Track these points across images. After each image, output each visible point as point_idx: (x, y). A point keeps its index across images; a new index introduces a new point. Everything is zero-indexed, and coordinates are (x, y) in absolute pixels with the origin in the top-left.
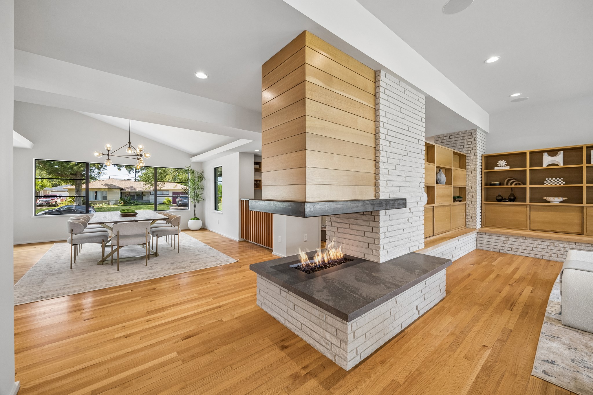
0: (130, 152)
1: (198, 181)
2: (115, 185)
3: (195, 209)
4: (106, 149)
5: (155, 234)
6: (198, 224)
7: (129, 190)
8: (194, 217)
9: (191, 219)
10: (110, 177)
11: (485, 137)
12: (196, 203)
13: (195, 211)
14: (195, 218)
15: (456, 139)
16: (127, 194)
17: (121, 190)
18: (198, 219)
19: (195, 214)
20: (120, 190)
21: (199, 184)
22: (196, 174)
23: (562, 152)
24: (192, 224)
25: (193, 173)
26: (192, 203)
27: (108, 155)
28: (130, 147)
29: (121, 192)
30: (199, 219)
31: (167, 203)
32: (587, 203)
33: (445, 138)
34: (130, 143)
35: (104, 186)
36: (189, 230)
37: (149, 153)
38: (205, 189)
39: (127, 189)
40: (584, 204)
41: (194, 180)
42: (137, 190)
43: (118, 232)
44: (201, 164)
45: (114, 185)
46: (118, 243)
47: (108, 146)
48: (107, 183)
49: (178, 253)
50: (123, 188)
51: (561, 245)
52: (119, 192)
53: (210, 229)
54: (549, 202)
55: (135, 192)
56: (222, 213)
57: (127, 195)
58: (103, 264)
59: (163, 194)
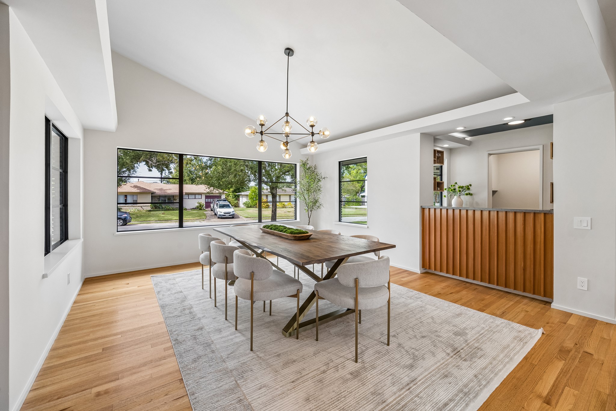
2: (146, 188)
4: (259, 123)
17: (152, 193)
27: (261, 133)
29: (152, 196)
34: (287, 114)
39: (158, 193)
44: (312, 156)
47: (262, 118)
48: (136, 186)
50: (154, 191)
52: (149, 195)
56: (368, 227)
57: (158, 198)
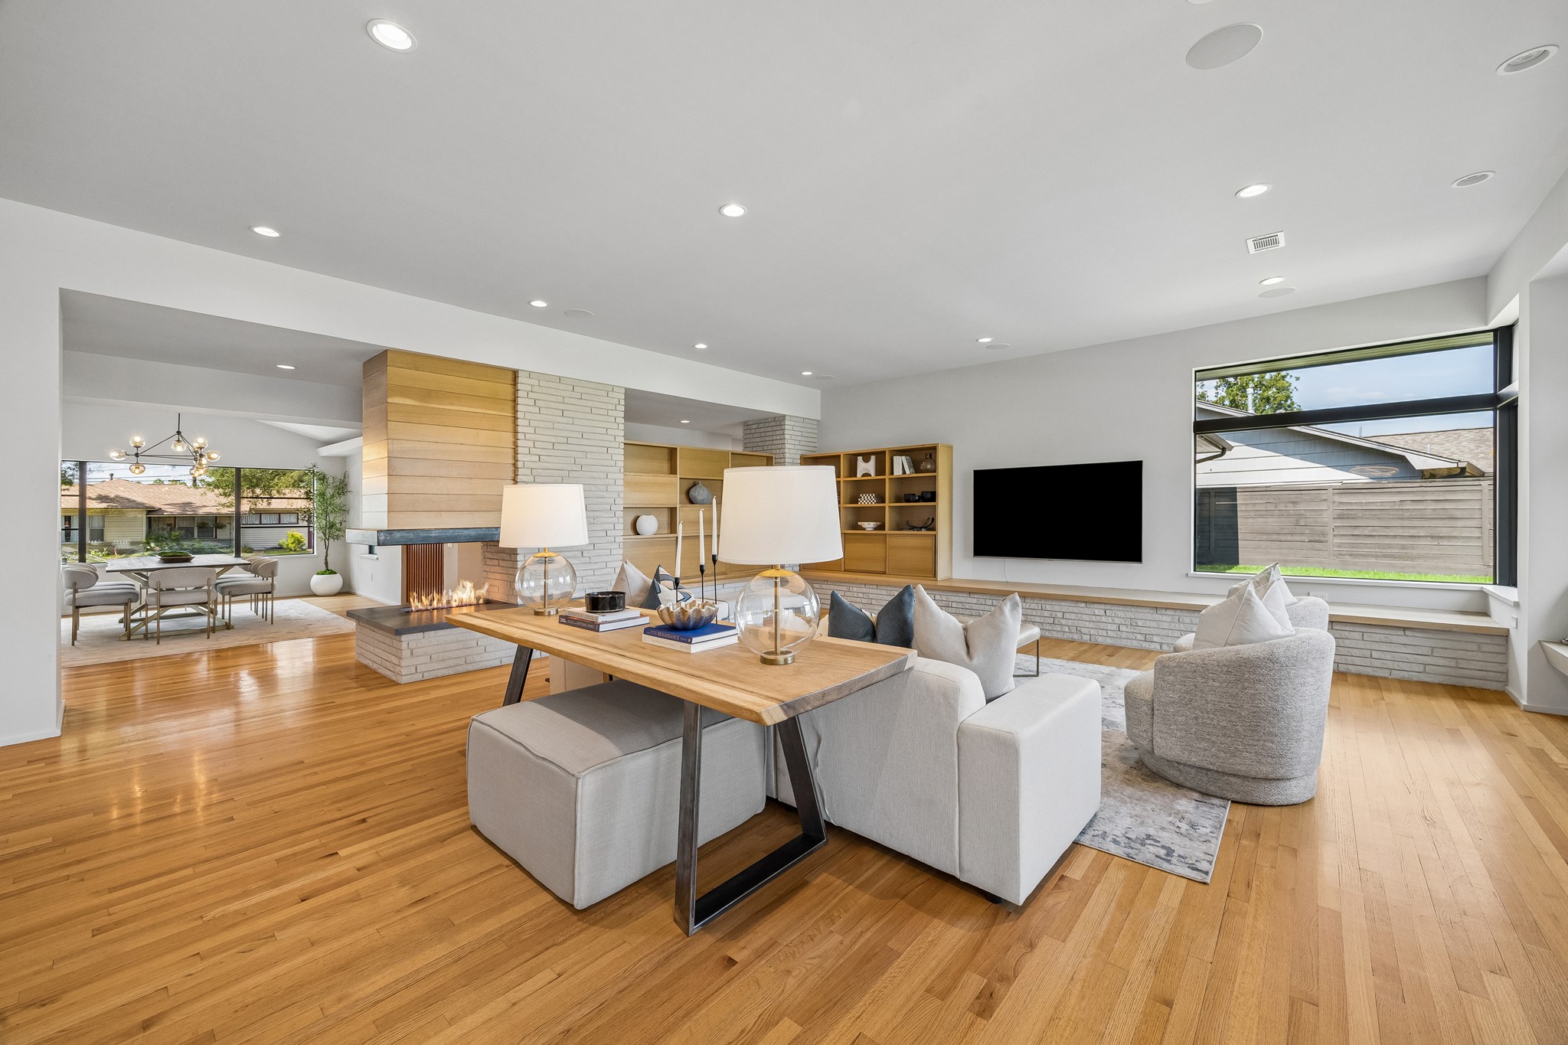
0: (179, 449)
1: (332, 496)
2: (129, 497)
3: (327, 553)
4: (132, 445)
5: (227, 590)
6: (335, 582)
7: (176, 511)
8: (324, 569)
9: (318, 574)
10: (112, 475)
11: (815, 427)
12: (328, 540)
13: (326, 556)
14: (325, 572)
15: (765, 430)
16: (169, 523)
17: (149, 512)
18: (333, 572)
19: (326, 564)
20: (145, 513)
21: (338, 501)
22: (330, 481)
23: (873, 458)
24: (318, 582)
25: (323, 478)
26: (320, 540)
27: (137, 455)
28: (181, 439)
29: (149, 520)
30: (336, 573)
31: (292, 546)
32: (890, 530)
33: (754, 427)
34: (179, 433)
35: (94, 501)
36: (315, 595)
37: (216, 453)
38: (352, 512)
39: (169, 510)
40: (887, 531)
41: (322, 495)
42: (201, 511)
43: (159, 583)
44: (343, 459)
45: (127, 499)
46: (158, 600)
47: (137, 439)
48: (103, 493)
49: (272, 623)
50: (157, 505)
51: (855, 589)
52: (143, 517)
53: (358, 592)
54: (864, 529)
55: (192, 518)
56: (377, 559)
57: (168, 525)
58: (129, 639)
59: (280, 524)
